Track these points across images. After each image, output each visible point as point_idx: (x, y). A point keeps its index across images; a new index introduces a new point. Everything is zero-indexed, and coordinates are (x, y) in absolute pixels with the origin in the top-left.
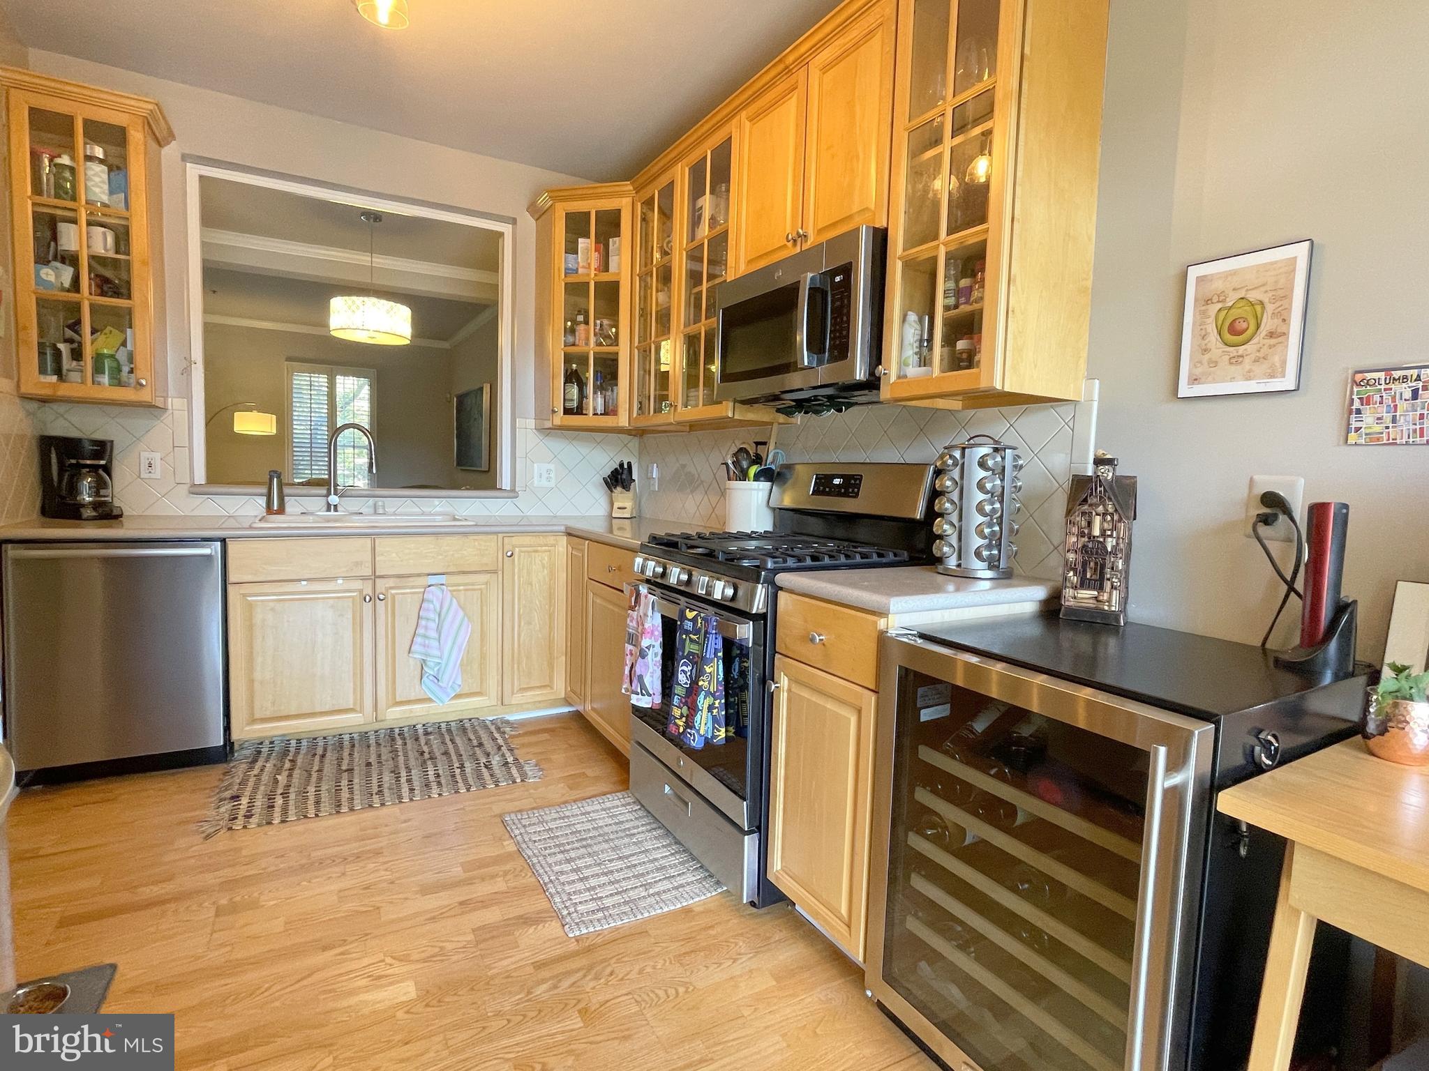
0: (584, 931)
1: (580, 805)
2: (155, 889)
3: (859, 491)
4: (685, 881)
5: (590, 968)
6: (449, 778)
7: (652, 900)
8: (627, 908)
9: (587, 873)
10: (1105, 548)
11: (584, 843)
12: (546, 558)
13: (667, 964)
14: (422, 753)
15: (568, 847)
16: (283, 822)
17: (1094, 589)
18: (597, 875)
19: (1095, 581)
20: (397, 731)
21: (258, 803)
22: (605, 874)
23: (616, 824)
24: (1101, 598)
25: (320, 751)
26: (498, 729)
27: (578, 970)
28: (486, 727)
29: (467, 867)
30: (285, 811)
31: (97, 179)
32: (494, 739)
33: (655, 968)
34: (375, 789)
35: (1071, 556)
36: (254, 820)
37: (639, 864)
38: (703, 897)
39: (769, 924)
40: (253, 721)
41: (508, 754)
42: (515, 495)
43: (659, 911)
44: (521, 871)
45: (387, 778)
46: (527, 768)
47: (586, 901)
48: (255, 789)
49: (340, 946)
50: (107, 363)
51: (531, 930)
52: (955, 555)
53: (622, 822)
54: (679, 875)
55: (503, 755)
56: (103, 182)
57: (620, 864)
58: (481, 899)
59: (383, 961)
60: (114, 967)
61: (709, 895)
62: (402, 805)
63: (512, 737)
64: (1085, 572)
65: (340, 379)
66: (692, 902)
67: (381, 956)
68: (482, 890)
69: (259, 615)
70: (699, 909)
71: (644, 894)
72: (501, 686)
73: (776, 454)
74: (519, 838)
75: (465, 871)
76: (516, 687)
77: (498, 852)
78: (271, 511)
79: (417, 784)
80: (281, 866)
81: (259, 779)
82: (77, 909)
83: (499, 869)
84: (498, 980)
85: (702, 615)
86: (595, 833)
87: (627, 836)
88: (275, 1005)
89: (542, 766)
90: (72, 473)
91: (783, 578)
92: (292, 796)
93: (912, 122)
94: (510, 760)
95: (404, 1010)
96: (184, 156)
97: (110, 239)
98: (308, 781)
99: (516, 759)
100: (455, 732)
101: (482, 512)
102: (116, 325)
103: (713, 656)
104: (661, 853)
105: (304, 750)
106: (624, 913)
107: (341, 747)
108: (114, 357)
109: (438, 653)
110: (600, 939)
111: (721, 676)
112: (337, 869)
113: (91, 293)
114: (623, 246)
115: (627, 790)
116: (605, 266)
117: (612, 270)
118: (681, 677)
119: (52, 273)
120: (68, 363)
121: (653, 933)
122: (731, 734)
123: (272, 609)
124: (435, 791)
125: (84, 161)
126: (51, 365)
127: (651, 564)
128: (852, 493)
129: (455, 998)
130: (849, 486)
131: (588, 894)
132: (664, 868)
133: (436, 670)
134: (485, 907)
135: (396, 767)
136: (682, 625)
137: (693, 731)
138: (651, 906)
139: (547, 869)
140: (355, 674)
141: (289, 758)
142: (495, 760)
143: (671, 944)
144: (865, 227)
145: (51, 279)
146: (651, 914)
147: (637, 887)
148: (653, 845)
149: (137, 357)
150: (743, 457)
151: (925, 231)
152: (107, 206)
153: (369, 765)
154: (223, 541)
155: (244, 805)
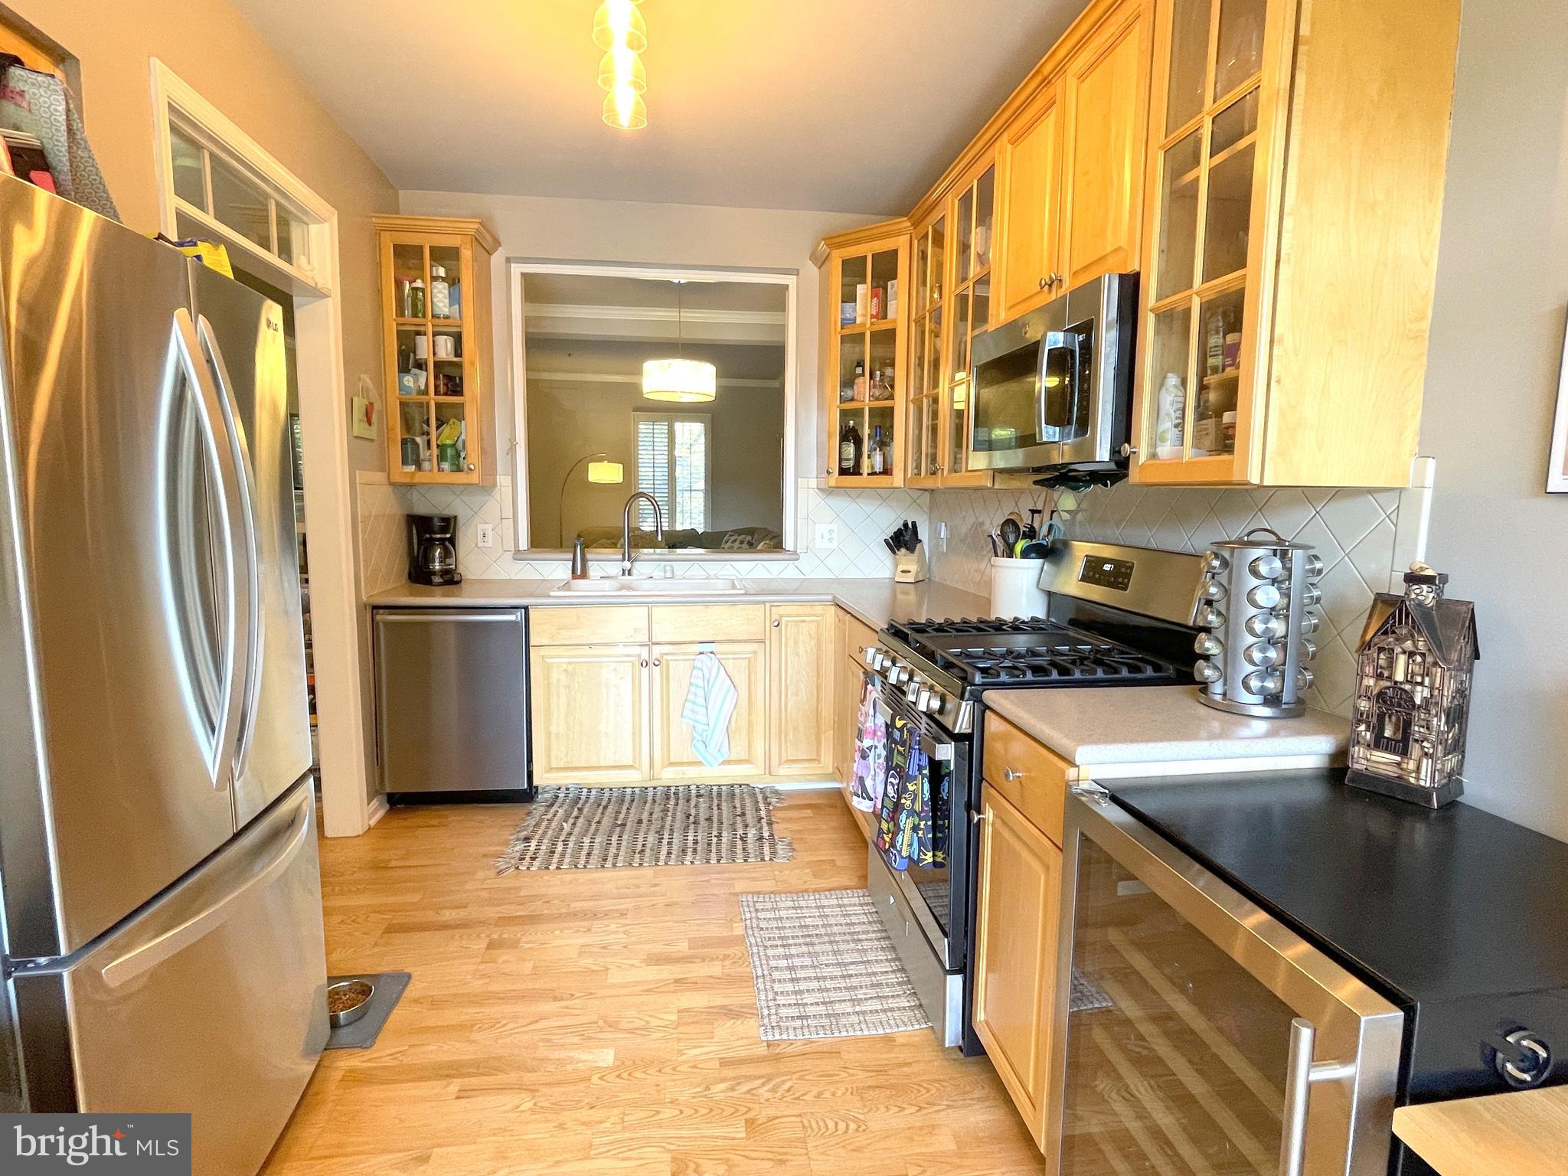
0: (777, 1037)
1: (817, 897)
2: (454, 913)
3: (1129, 582)
4: (897, 1005)
5: (771, 1079)
6: (706, 846)
7: (855, 1019)
8: (825, 1022)
9: (801, 974)
10: (1412, 699)
11: (808, 940)
12: (814, 628)
13: (848, 1094)
14: (688, 817)
15: (791, 942)
16: (558, 868)
17: (1394, 752)
18: (810, 978)
19: (1397, 741)
20: (673, 790)
21: (543, 847)
22: (818, 979)
23: (847, 924)
24: (1404, 766)
25: (604, 803)
26: (765, 798)
27: (760, 1077)
28: (753, 795)
29: (694, 943)
30: (561, 860)
31: (440, 296)
32: (758, 810)
33: (834, 1096)
34: (639, 847)
35: (1364, 705)
36: (536, 863)
37: (856, 975)
38: (910, 1028)
39: (968, 1075)
40: (550, 769)
41: (765, 828)
42: (797, 557)
43: (859, 1033)
44: (740, 958)
45: (652, 838)
46: (780, 847)
47: (790, 1005)
48: (543, 836)
49: (567, 1000)
50: (449, 451)
51: (730, 1023)
52: (1221, 682)
53: (853, 924)
54: (893, 996)
55: (761, 828)
56: (445, 297)
57: (837, 971)
58: (694, 980)
59: (596, 1023)
60: (409, 976)
61: (917, 1027)
62: (658, 868)
63: (775, 808)
64: (1382, 729)
65: (678, 426)
66: (896, 1030)
67: (594, 1018)
68: (699, 970)
69: (555, 675)
70: (900, 1040)
71: (849, 1010)
72: (768, 756)
73: (1051, 527)
74: (748, 922)
75: (690, 948)
76: (784, 758)
77: (725, 933)
78: (574, 575)
79: (675, 847)
80: (545, 912)
81: (550, 824)
82: (400, 919)
83: (720, 952)
84: (683, 1068)
85: (909, 726)
86: (823, 931)
87: (854, 940)
88: (508, 1040)
89: (795, 846)
90: (427, 546)
91: (991, 696)
92: (571, 845)
93: (1168, 139)
94: (766, 834)
95: (599, 1075)
96: (508, 260)
97: (449, 345)
98: (587, 831)
99: (772, 835)
100: (724, 797)
101: (765, 575)
102: (452, 420)
103: (917, 773)
104: (882, 966)
105: (591, 800)
106: (823, 1026)
107: (623, 801)
108: (454, 445)
109: (705, 720)
110: (790, 1049)
111: (927, 795)
112: (586, 924)
113: (437, 393)
114: (899, 288)
115: (866, 888)
116: (883, 313)
117: (891, 315)
118: (890, 788)
119: (411, 379)
120: (424, 453)
121: (845, 1055)
122: (939, 860)
123: (565, 670)
124: (689, 857)
125: (431, 281)
126: (411, 455)
127: (880, 657)
128: (1121, 583)
129: (643, 1076)
130: (1117, 576)
131: (794, 997)
132: (880, 985)
133: (704, 736)
134: (696, 990)
135: (663, 827)
136: (889, 735)
137: (895, 852)
138: (852, 1026)
139: (764, 962)
140: (634, 733)
141: (579, 806)
142: (752, 833)
143: (860, 1073)
144: (1107, 275)
145: (411, 384)
146: (850, 1034)
147: (845, 1000)
148: (876, 956)
149: (468, 446)
150: (1010, 529)
151: (1177, 276)
152: (447, 317)
153: (640, 822)
154: (526, 608)
155: (533, 848)
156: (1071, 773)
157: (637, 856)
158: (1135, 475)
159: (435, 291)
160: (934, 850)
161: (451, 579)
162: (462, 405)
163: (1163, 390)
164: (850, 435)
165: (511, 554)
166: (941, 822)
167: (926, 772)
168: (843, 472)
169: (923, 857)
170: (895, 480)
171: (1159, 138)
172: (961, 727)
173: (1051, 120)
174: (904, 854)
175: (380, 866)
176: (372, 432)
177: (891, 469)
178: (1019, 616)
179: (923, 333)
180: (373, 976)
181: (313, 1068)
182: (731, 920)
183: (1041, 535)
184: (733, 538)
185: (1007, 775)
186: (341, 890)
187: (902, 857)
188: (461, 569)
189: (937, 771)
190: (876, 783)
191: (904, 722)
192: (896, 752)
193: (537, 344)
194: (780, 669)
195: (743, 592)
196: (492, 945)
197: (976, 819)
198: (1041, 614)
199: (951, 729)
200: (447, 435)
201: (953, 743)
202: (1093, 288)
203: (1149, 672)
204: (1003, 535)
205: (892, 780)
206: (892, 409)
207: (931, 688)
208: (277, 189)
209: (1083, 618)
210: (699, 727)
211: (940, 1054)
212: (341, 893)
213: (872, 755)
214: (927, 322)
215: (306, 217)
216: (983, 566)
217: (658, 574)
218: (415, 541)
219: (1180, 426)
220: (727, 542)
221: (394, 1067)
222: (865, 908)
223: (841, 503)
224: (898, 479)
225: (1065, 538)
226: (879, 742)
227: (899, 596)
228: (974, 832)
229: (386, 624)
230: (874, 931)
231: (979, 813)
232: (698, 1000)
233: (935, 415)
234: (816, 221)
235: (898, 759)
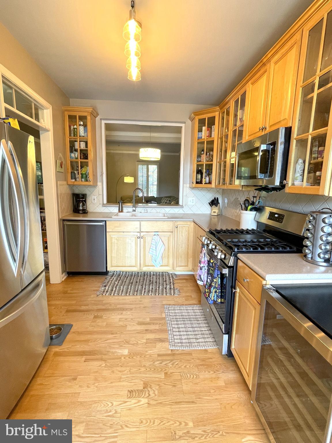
0: (174, 348)
1: (186, 307)
2: (85, 307)
3: (283, 221)
4: (209, 340)
5: (172, 361)
6: (155, 290)
7: (196, 344)
8: (188, 345)
9: (181, 330)
11: (184, 320)
12: (187, 229)
13: (194, 366)
14: (150, 281)
15: (178, 320)
16: (114, 295)
18: (184, 331)
20: (146, 273)
21: (110, 289)
22: (186, 331)
25: (127, 276)
26: (172, 276)
27: (169, 360)
28: (169, 275)
29: (151, 319)
30: (114, 293)
32: (170, 280)
33: (190, 367)
34: (136, 290)
36: (108, 293)
37: (197, 331)
38: (212, 348)
39: (228, 363)
40: (112, 266)
42: (183, 207)
43: (197, 348)
44: (164, 324)
45: (140, 287)
46: (176, 291)
47: (178, 339)
48: (110, 285)
49: (115, 334)
50: (84, 176)
51: (161, 344)
52: (311, 254)
53: (196, 315)
54: (207, 338)
55: (171, 285)
56: (83, 130)
57: (191, 329)
58: (151, 330)
59: (123, 341)
60: (72, 325)
61: (214, 347)
62: (141, 296)
63: (175, 280)
65: (150, 166)
66: (208, 348)
68: (152, 327)
69: (113, 240)
70: (209, 351)
71: (195, 341)
72: (173, 265)
73: (259, 202)
74: (167, 313)
75: (150, 320)
76: (178, 265)
77: (160, 316)
78: (119, 212)
79: (146, 290)
80: (110, 308)
81: (111, 282)
82: (70, 308)
83: (158, 322)
84: (148, 356)
85: (215, 262)
86: (188, 317)
87: (197, 320)
88: (98, 345)
89: (181, 291)
90: (78, 202)
91: (240, 256)
92: (117, 288)
93: (304, 84)
94: (172, 287)
95: (124, 357)
96: (101, 119)
97: (84, 145)
98: (122, 284)
99: (174, 287)
100: (160, 276)
101: (173, 212)
102: (85, 166)
103: (217, 276)
104: (205, 329)
105: (123, 275)
106: (187, 346)
107: (132, 276)
108: (85, 174)
109: (155, 254)
110: (177, 352)
111: (219, 283)
112: (122, 312)
113: (81, 158)
114: (215, 128)
115: (200, 304)
116: (210, 136)
117: (212, 136)
118: (208, 280)
119: (73, 154)
120: (77, 176)
121: (193, 355)
122: (222, 301)
123: (116, 239)
124: (150, 293)
125: (79, 126)
126: (73, 177)
127: (206, 240)
128: (280, 221)
129: (136, 358)
130: (280, 218)
131: (179, 337)
132: (204, 334)
133: (155, 258)
134: (152, 333)
135: (143, 284)
136: (209, 264)
137: (209, 298)
138: (196, 346)
139: (171, 326)
140: (135, 257)
141: (120, 277)
142: (168, 287)
143: (197, 360)
144: (281, 128)
145: (73, 156)
146: (195, 349)
147: (194, 338)
148: (203, 325)
149: (89, 174)
150: (247, 202)
151: (304, 129)
152: (83, 136)
153: (137, 282)
154: (105, 221)
155: (107, 289)
156: (264, 282)
157: (136, 292)
158: (287, 190)
159: (80, 129)
160: (221, 298)
161: (85, 212)
162: (87, 162)
163: (297, 164)
164: (199, 172)
165: (102, 205)
166: (223, 291)
167: (219, 276)
168: (197, 183)
169: (218, 300)
170: (212, 186)
171: (301, 83)
172: (230, 264)
173: (265, 77)
174: (212, 299)
175: (65, 293)
176: (62, 170)
177: (211, 182)
178: (249, 229)
179: (222, 141)
180: (61, 325)
181: (46, 350)
182: (162, 312)
183: (256, 204)
184: (165, 199)
185: (244, 280)
186: (54, 299)
187: (212, 300)
188: (88, 209)
189: (223, 276)
190: (204, 276)
191: (213, 261)
192: (211, 269)
193: (109, 143)
194: (177, 240)
195: (167, 218)
196: (95, 317)
197: (234, 291)
198: (255, 228)
199: (227, 264)
200: (84, 171)
201: (228, 269)
202: (277, 131)
203: (288, 249)
204: (245, 204)
205: (209, 277)
206: (212, 164)
207: (222, 251)
208: (34, 100)
209: (268, 229)
210: (154, 256)
211: (221, 356)
212: (54, 300)
213: (203, 269)
214: (224, 138)
215: (43, 108)
216: (238, 211)
217: (143, 211)
218: (75, 201)
219: (303, 175)
220: (163, 200)
221: (67, 352)
222: (200, 311)
223: (197, 192)
224: (213, 185)
225: (263, 205)
226: (205, 265)
227: (213, 219)
228: (233, 295)
229: (67, 225)
230: (202, 318)
231: (235, 289)
232: (151, 336)
233: (225, 166)
234: (191, 107)
235: (211, 272)
